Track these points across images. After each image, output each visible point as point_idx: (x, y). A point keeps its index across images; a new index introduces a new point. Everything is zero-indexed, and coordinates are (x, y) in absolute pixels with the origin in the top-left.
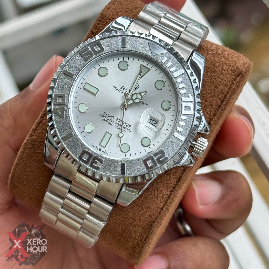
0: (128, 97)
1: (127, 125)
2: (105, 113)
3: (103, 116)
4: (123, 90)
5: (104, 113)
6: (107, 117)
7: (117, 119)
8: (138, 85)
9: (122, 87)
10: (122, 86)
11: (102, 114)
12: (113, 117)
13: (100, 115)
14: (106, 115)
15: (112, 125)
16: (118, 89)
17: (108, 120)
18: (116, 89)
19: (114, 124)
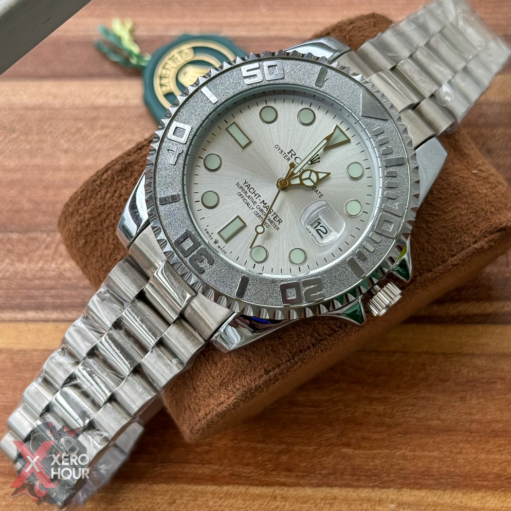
0: (295, 172)
1: (275, 217)
2: (246, 185)
3: (241, 187)
4: (291, 156)
5: (245, 183)
6: (248, 191)
7: (264, 201)
8: (319, 158)
9: (290, 152)
10: (292, 150)
11: (241, 184)
12: (258, 195)
13: (238, 184)
14: (246, 188)
15: (251, 208)
16: (283, 153)
17: (247, 198)
18: (280, 150)
19: (255, 207)
